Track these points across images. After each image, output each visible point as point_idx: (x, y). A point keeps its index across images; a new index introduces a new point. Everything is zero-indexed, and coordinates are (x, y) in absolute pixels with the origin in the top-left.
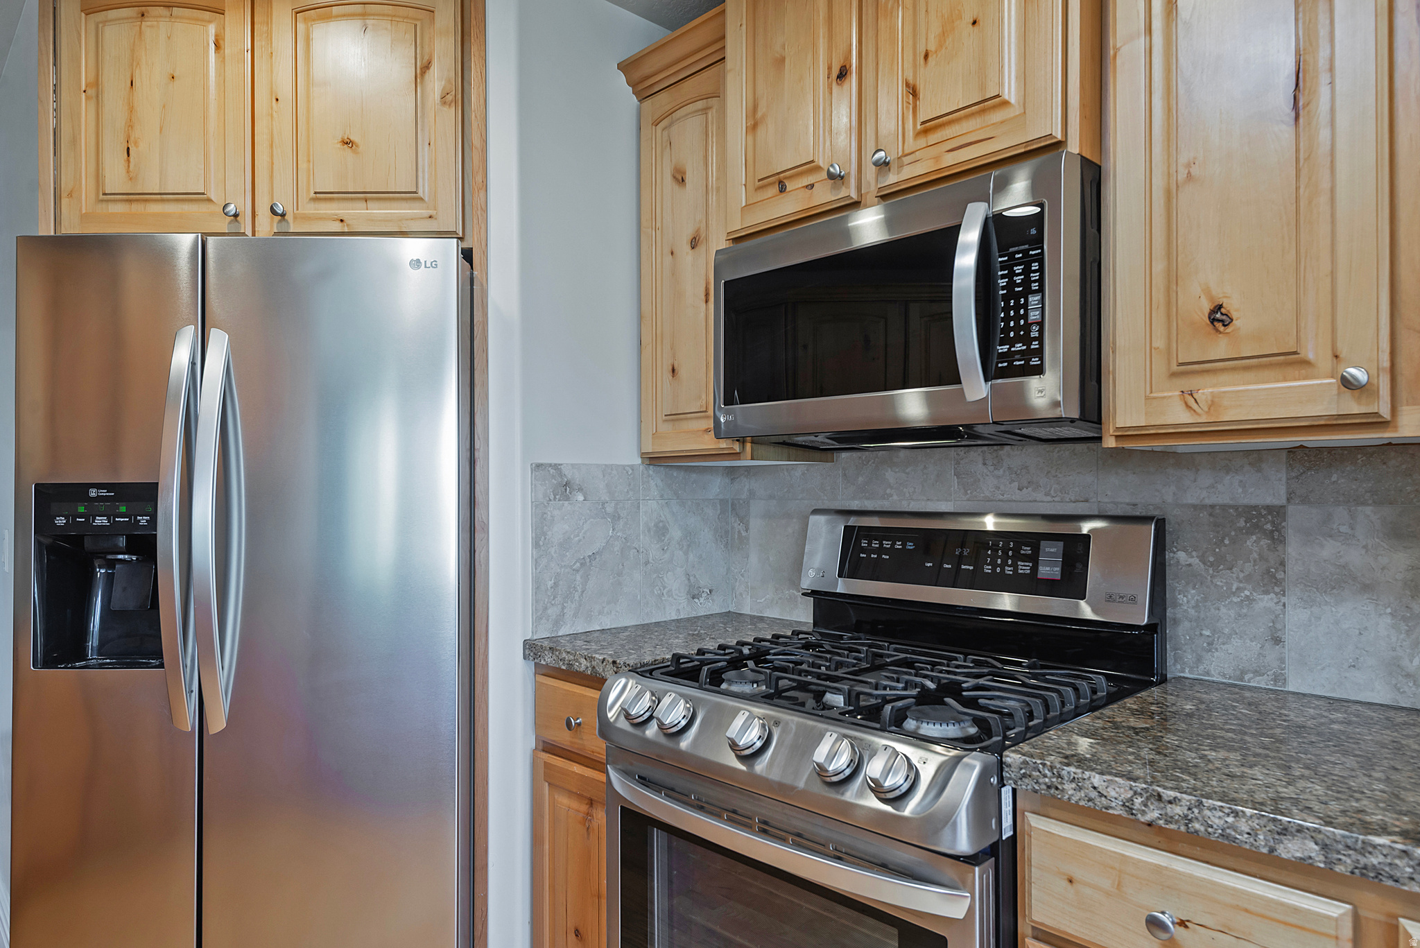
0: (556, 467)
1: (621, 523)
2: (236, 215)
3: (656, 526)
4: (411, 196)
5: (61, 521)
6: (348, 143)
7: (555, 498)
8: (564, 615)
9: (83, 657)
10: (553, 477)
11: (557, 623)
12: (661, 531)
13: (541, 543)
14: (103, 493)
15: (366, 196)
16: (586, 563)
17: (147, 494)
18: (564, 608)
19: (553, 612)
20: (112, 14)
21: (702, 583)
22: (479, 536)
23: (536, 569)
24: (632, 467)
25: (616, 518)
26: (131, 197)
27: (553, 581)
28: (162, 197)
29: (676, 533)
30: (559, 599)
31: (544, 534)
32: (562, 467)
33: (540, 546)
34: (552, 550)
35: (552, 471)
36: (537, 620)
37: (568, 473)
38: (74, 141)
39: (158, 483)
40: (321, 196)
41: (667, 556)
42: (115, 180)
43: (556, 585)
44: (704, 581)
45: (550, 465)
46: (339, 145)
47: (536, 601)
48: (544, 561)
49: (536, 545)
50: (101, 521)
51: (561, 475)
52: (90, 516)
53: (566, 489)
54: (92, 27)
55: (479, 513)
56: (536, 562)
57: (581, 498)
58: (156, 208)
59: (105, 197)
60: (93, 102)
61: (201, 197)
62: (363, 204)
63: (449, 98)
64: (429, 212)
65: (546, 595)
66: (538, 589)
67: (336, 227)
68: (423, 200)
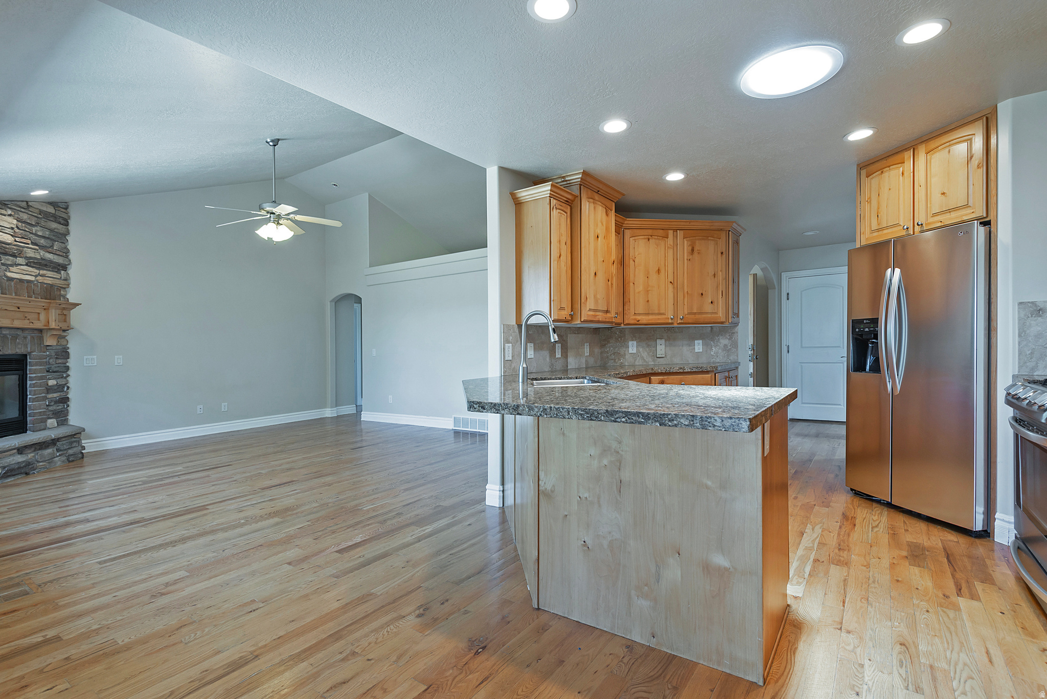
0: (1032, 303)
2: (907, 228)
4: (967, 206)
5: (857, 330)
6: (943, 194)
7: (1032, 316)
8: (1037, 366)
9: (865, 370)
10: (1031, 307)
11: (1033, 369)
13: (1022, 335)
14: (867, 321)
15: (949, 211)
17: (875, 321)
18: (1037, 363)
19: (1031, 364)
20: (874, 175)
22: (992, 333)
23: (1019, 346)
26: (878, 230)
27: (1030, 351)
28: (887, 228)
30: (1034, 359)
31: (1025, 332)
32: (1037, 303)
33: (1022, 336)
34: (1030, 339)
35: (1030, 305)
36: (1020, 367)
37: (1041, 305)
38: (864, 217)
39: (878, 318)
40: (935, 215)
42: (875, 227)
43: (1032, 353)
45: (1029, 302)
46: (940, 195)
47: (1019, 359)
48: (1024, 343)
49: (1020, 336)
50: (867, 330)
51: (1036, 305)
52: (864, 328)
53: (1039, 312)
54: (869, 180)
55: (993, 324)
56: (1019, 343)
58: (885, 231)
59: (872, 231)
60: (869, 204)
61: (898, 225)
62: (949, 214)
63: (981, 165)
64: (972, 211)
65: (1023, 356)
66: (1020, 354)
67: (939, 224)
68: (970, 206)
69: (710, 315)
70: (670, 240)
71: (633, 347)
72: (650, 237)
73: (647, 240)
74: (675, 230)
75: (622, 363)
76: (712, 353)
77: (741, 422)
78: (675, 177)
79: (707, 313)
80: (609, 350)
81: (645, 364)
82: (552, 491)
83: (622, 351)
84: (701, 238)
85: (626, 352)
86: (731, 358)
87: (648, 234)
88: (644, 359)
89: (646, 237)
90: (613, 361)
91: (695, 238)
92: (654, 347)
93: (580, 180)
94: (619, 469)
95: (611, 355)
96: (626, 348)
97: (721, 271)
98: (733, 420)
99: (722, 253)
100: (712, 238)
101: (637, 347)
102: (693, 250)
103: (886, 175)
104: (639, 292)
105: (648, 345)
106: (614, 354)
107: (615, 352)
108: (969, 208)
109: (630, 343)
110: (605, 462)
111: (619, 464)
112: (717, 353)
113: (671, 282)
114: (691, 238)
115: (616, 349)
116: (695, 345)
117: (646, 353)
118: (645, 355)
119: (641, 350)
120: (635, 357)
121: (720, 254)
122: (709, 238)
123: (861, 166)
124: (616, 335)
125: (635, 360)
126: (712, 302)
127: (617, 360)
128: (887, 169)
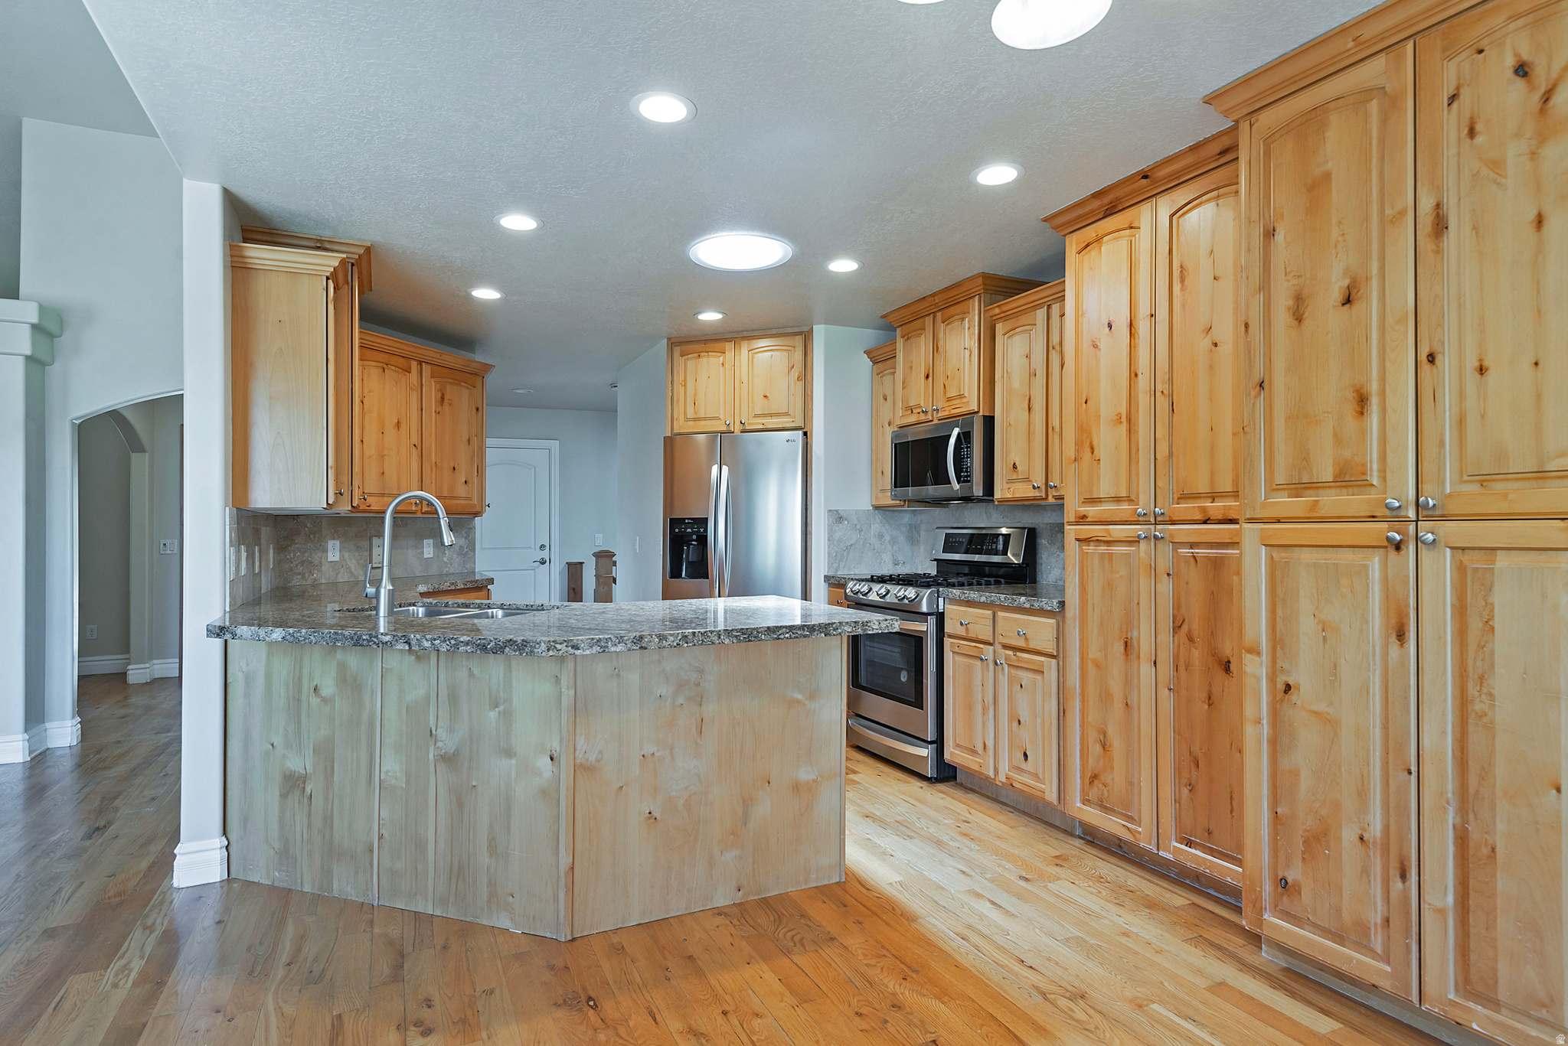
0: (837, 511)
1: (863, 533)
2: (728, 424)
3: (879, 534)
4: (787, 414)
5: (677, 530)
6: (765, 397)
7: (836, 523)
8: (840, 567)
9: (680, 576)
10: (836, 515)
11: (837, 570)
12: (881, 536)
14: (690, 521)
15: (771, 415)
16: (848, 548)
17: (704, 521)
18: (840, 564)
19: (835, 565)
20: (690, 356)
21: (900, 559)
22: (809, 537)
23: (828, 549)
24: (868, 510)
25: (861, 531)
26: (695, 420)
27: (835, 554)
28: (705, 419)
29: (887, 538)
30: (838, 560)
31: (832, 536)
32: (839, 511)
34: (835, 542)
35: (835, 513)
36: (829, 568)
37: (841, 513)
38: (678, 401)
39: (707, 518)
40: (756, 416)
41: (883, 546)
42: (690, 414)
43: (836, 556)
44: (901, 558)
45: (835, 510)
46: (762, 398)
47: (829, 561)
48: (831, 546)
49: (829, 540)
50: (689, 530)
51: (839, 514)
52: (686, 529)
53: (841, 520)
54: (683, 361)
55: (809, 529)
56: (829, 546)
57: (846, 523)
58: (702, 423)
59: (687, 420)
60: (683, 388)
61: (716, 418)
62: (770, 418)
63: (800, 378)
64: (792, 419)
65: (834, 558)
66: (829, 556)
67: (761, 427)
68: (790, 415)
69: (462, 502)
70: (414, 376)
71: (334, 551)
72: (385, 366)
73: (381, 371)
74: (420, 363)
75: (315, 580)
76: (445, 559)
78: (486, 294)
79: (459, 498)
80: (294, 555)
81: (352, 579)
82: (598, 761)
83: (316, 557)
84: (452, 381)
85: (323, 560)
86: (468, 566)
87: (382, 361)
88: (351, 572)
89: (379, 364)
90: (299, 577)
91: (444, 380)
92: (366, 551)
93: (357, 257)
94: (701, 705)
95: (297, 566)
96: (323, 552)
97: (476, 436)
99: (477, 409)
100: (465, 385)
101: (340, 551)
102: (443, 398)
103: (704, 360)
104: (369, 457)
105: (358, 547)
106: (302, 563)
107: (305, 561)
108: (789, 417)
109: (330, 543)
110: (681, 700)
111: (700, 699)
112: (450, 559)
113: (415, 445)
114: (440, 379)
115: (307, 555)
116: (423, 548)
117: (354, 561)
118: (352, 564)
119: (346, 555)
120: (337, 568)
121: (474, 410)
122: (462, 383)
123: (673, 340)
124: (306, 529)
125: (337, 574)
126: (466, 482)
127: (307, 575)
128: (706, 354)
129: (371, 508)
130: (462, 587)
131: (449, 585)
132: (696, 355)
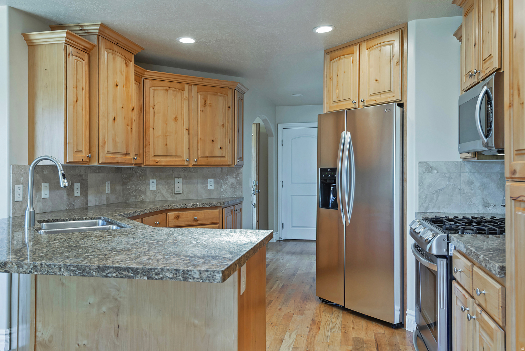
0: (426, 162)
1: (452, 180)
2: (355, 103)
3: (468, 181)
4: (390, 91)
5: (323, 176)
6: (377, 80)
7: (426, 172)
8: (429, 206)
10: (425, 165)
11: (427, 208)
12: (470, 183)
13: (421, 185)
14: (330, 170)
15: (380, 93)
16: (438, 192)
18: (429, 204)
19: (425, 205)
20: (335, 60)
21: (490, 202)
22: (404, 182)
23: (419, 192)
24: (457, 162)
25: (450, 178)
26: (338, 101)
27: (425, 196)
28: (343, 100)
29: (477, 184)
30: (427, 201)
31: (422, 182)
32: (429, 162)
33: (420, 186)
34: (425, 187)
35: (425, 164)
36: (420, 207)
37: (431, 165)
38: (329, 91)
40: (372, 95)
41: (473, 191)
42: (335, 99)
43: (426, 197)
44: (492, 202)
45: (424, 162)
46: (375, 81)
47: (419, 201)
48: (422, 190)
49: (419, 185)
51: (428, 165)
52: (328, 175)
53: (430, 169)
54: (331, 64)
55: (405, 176)
57: (436, 172)
58: (342, 103)
59: (334, 102)
60: (332, 81)
61: (348, 99)
62: (380, 95)
63: (398, 63)
64: (393, 95)
65: (422, 200)
66: (420, 198)
67: (374, 102)
68: (392, 92)
69: (219, 159)
70: (186, 93)
71: (153, 185)
72: (168, 88)
73: (165, 91)
74: (190, 85)
75: (143, 199)
76: (222, 190)
77: (215, 274)
78: (187, 40)
79: (217, 157)
80: (131, 187)
81: (164, 199)
82: (50, 342)
83: (143, 188)
84: (212, 93)
85: (147, 190)
86: (237, 194)
87: (166, 86)
88: (163, 196)
89: (165, 88)
90: (134, 197)
91: (206, 93)
92: (172, 185)
93: (98, 31)
94: (118, 315)
95: (132, 192)
96: (147, 185)
97: (228, 122)
98: (209, 273)
99: (229, 107)
100: (221, 94)
101: (157, 185)
102: (205, 103)
103: (342, 61)
104: (158, 137)
105: (167, 183)
106: (136, 190)
107: (137, 190)
108: (391, 93)
109: (151, 181)
110: (104, 309)
111: (117, 310)
112: (226, 190)
113: (187, 129)
114: (204, 93)
115: (138, 187)
116: (207, 184)
117: (165, 190)
118: (164, 191)
119: (161, 187)
120: (155, 193)
121: (227, 108)
122: (219, 94)
123: (327, 51)
124: (138, 174)
125: (155, 196)
126: (221, 148)
127: (138, 197)
128: (343, 57)
129: (159, 163)
130: (201, 206)
131: (191, 205)
132: (338, 58)
